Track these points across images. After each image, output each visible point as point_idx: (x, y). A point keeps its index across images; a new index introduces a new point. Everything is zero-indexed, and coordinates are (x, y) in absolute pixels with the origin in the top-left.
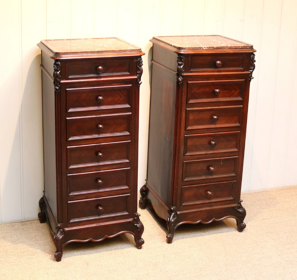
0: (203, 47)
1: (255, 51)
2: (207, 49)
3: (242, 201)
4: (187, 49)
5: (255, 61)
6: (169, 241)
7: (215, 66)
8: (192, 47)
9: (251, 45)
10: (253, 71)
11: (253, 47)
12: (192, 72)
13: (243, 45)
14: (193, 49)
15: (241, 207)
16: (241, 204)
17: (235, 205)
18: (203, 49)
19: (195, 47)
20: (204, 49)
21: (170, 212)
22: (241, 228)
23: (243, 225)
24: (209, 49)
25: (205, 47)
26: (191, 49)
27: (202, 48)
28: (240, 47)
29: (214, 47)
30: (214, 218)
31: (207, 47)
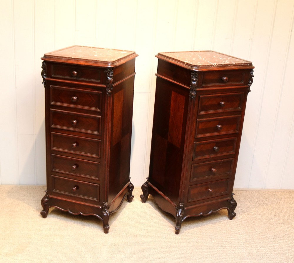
0: (214, 64)
1: (254, 68)
2: (217, 66)
3: (234, 195)
4: (201, 67)
5: (253, 76)
6: (177, 232)
7: (222, 81)
8: (205, 65)
9: (250, 62)
10: (250, 85)
11: (252, 64)
12: (203, 87)
13: (244, 62)
14: (205, 66)
15: (233, 200)
16: (233, 197)
17: (229, 198)
18: (213, 67)
19: (207, 64)
20: (215, 66)
21: (179, 208)
22: (232, 216)
23: (234, 214)
24: (218, 66)
25: (215, 65)
26: (204, 66)
27: (212, 65)
28: (242, 64)
29: (222, 65)
30: (212, 210)
31: (217, 65)
